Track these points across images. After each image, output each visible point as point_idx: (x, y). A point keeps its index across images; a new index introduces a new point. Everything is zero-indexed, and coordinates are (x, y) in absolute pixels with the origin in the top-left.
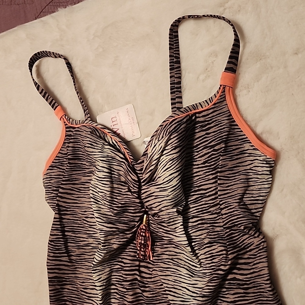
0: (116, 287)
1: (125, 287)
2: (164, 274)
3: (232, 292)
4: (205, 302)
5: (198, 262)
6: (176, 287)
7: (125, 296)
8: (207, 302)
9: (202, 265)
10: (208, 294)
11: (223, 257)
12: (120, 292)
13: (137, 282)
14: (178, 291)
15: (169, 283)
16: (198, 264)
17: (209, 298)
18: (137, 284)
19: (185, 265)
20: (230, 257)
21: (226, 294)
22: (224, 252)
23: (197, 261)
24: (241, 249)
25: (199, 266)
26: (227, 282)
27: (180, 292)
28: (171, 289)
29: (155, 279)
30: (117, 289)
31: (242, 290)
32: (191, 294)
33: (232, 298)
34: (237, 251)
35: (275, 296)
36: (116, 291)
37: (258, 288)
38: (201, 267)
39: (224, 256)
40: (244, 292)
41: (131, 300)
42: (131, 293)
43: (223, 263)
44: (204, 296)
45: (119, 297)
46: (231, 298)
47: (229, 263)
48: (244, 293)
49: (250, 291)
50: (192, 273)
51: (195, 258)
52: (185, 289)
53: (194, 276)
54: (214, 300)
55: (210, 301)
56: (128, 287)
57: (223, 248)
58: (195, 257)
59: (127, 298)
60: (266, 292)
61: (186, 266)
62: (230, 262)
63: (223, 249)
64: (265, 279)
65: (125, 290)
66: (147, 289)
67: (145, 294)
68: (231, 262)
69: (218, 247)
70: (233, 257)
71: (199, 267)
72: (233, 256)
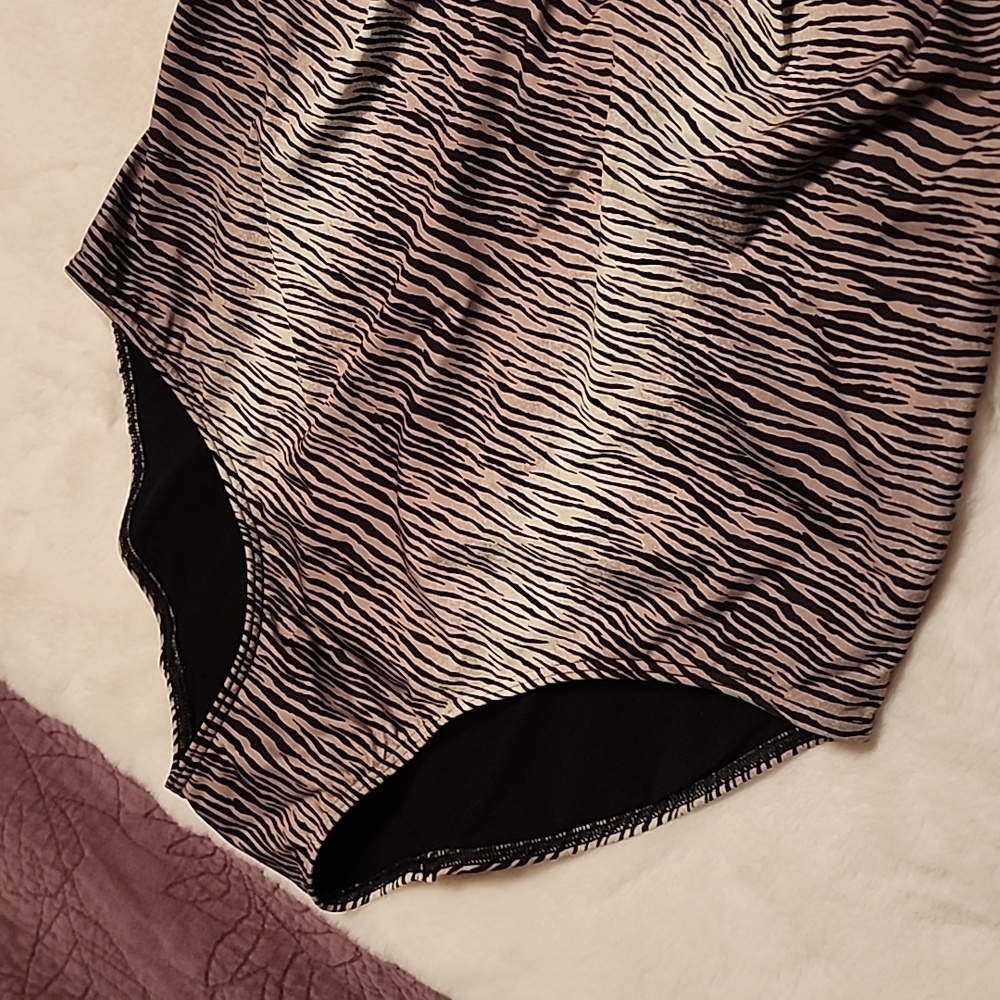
0: (441, 19)
1: (473, 24)
2: (639, 33)
3: (843, 209)
4: (726, 189)
5: (780, 48)
6: (654, 93)
7: (458, 54)
8: (736, 192)
9: (788, 69)
10: (756, 160)
11: (890, 56)
12: (450, 37)
13: (523, 26)
14: (653, 111)
15: (641, 69)
16: (780, 54)
17: (748, 180)
18: (521, 35)
19: (728, 38)
20: (919, 66)
21: (816, 208)
22: (903, 41)
23: (780, 39)
24: (976, 63)
25: (775, 66)
26: (844, 165)
27: (661, 119)
28: (634, 95)
29: (592, 40)
30: (441, 26)
31: (882, 215)
32: (693, 140)
33: (828, 229)
34: (956, 59)
35: (994, 280)
36: (434, 31)
37: (949, 227)
38: (781, 72)
39: (896, 53)
40: (884, 223)
41: (471, 78)
42: (484, 54)
43: (876, 76)
44: (736, 164)
45: (438, 52)
46: (826, 227)
47: (903, 84)
48: (885, 228)
49: (909, 227)
50: (737, 78)
51: (779, 24)
52: (683, 118)
53: (738, 88)
54: (763, 208)
55: (746, 194)
56: (482, 28)
57: (905, 25)
58: (780, 22)
59: (462, 65)
60: (970, 252)
61: (729, 43)
62: (907, 81)
63: (905, 28)
64: (994, 202)
65: (469, 36)
66: (545, 67)
67: (529, 78)
68: (910, 85)
69: (890, 13)
70: (927, 71)
71: (774, 70)
72: (929, 67)
